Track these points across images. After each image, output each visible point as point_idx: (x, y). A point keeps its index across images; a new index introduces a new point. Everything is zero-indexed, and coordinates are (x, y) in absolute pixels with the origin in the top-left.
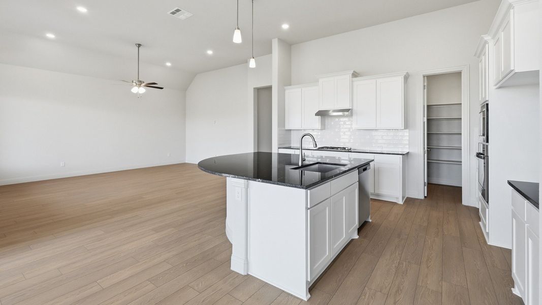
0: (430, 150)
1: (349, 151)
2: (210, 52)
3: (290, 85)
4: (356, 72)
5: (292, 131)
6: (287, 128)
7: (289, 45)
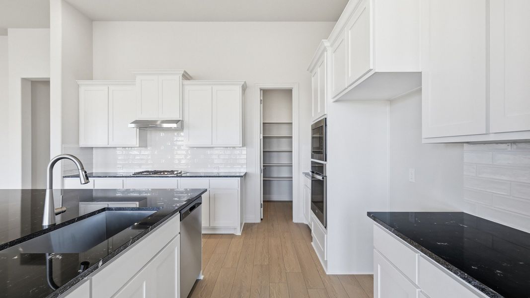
0: (266, 169)
1: (179, 175)
4: (187, 74)
5: (94, 150)
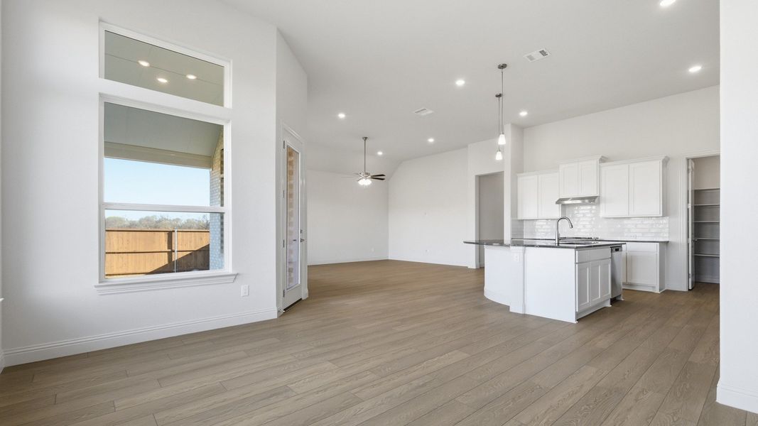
2: (431, 140)
3: (523, 172)
4: (604, 157)
5: (524, 222)
6: (520, 218)
7: (521, 129)
